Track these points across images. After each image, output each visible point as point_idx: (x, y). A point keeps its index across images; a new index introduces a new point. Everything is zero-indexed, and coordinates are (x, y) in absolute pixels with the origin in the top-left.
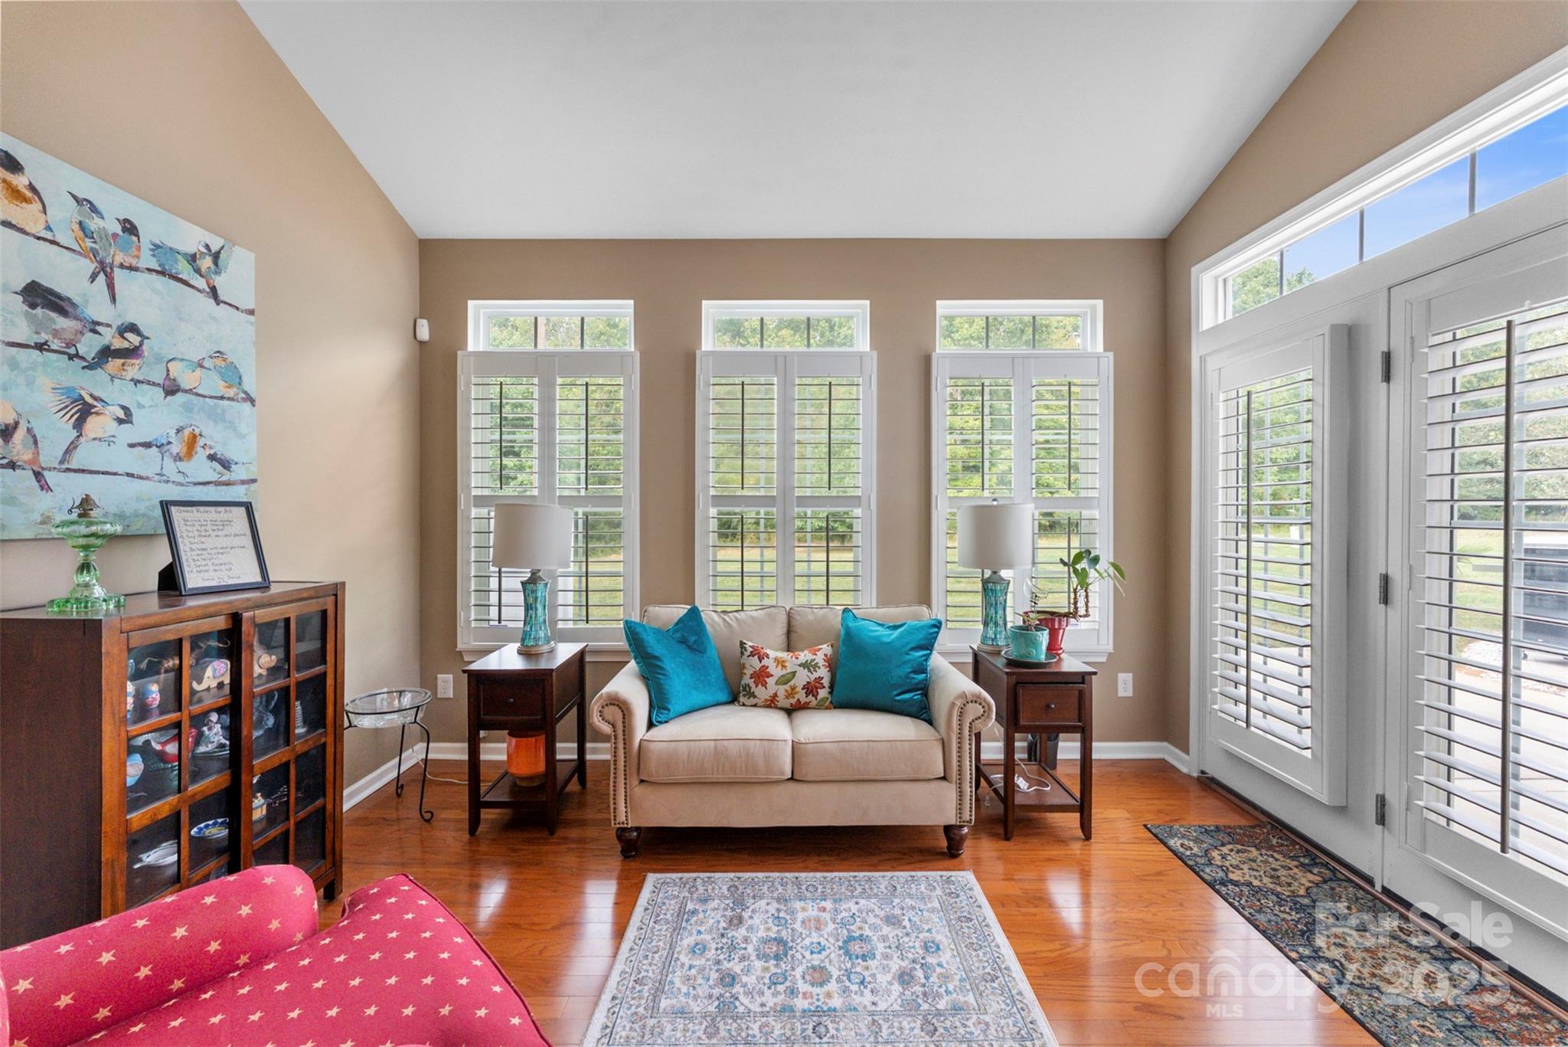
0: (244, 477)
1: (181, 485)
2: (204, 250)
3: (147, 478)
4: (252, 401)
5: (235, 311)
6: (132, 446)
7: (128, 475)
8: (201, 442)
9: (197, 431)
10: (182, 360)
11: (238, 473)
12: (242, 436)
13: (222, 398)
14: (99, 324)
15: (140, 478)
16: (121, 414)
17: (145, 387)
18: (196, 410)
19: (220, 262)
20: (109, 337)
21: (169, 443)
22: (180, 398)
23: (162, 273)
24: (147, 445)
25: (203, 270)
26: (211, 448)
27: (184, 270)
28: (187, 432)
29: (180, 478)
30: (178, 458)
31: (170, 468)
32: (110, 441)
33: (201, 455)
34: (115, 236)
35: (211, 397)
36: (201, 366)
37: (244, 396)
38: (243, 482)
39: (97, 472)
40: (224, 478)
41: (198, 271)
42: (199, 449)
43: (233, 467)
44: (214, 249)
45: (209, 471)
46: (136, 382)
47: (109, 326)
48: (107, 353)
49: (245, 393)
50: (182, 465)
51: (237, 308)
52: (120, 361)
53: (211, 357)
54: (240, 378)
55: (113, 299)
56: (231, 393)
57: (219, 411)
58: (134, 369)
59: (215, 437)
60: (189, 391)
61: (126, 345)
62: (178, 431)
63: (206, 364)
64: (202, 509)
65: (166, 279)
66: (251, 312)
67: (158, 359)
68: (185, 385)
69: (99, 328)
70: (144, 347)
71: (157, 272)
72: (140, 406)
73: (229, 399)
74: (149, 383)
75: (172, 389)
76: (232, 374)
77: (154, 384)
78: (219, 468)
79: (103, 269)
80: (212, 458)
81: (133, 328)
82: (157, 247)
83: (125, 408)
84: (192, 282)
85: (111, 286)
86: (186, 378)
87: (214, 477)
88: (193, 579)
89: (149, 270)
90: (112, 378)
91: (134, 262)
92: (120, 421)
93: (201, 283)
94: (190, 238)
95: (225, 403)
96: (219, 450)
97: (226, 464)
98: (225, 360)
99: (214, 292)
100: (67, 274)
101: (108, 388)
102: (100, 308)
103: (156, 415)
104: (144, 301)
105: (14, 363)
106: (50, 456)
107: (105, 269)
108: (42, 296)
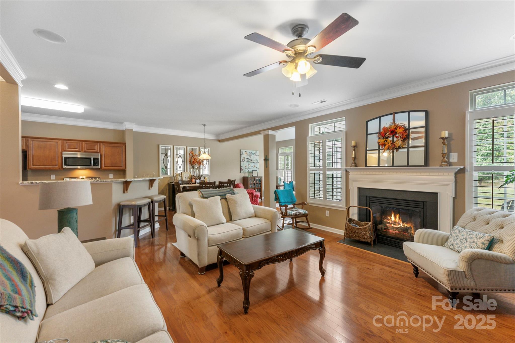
1: (254, 169)
10: (254, 160)
11: (258, 168)
13: (256, 163)
15: (251, 169)
20: (250, 160)
21: (253, 167)
22: (254, 163)
27: (254, 154)
34: (250, 154)
45: (256, 168)
48: (250, 161)
58: (251, 162)
59: (256, 166)
65: (253, 155)
66: (258, 155)
70: (252, 160)
75: (253, 163)
76: (257, 161)
77: (252, 162)
82: (252, 153)
83: (251, 165)
88: (254, 176)
94: (254, 152)
97: (257, 167)
99: (256, 155)
100: (248, 157)
101: (250, 163)
102: (250, 159)
103: (253, 165)
104: (252, 157)
105: (246, 163)
106: (248, 168)
107: (250, 156)
108: (247, 159)
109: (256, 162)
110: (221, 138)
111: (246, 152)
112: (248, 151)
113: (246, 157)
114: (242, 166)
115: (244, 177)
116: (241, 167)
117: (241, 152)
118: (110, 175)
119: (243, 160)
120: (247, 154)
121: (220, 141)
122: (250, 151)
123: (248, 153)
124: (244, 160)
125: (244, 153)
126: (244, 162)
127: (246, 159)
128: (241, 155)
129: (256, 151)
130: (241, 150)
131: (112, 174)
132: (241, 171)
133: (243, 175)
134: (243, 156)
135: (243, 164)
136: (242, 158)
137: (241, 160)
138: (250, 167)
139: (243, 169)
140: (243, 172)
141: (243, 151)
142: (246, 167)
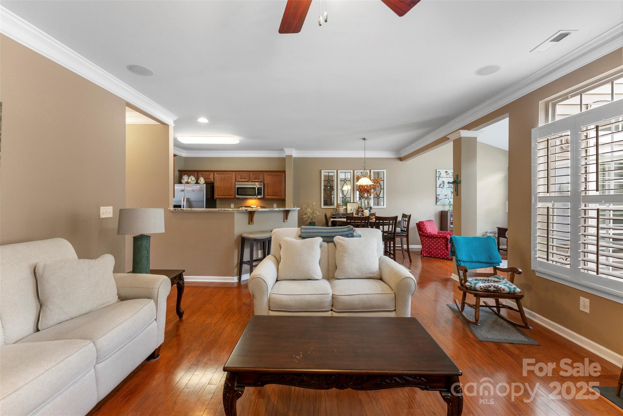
105: (447, 189)
106: (449, 197)
108: (449, 183)
110: (403, 154)
111: (446, 172)
114: (439, 195)
115: (441, 211)
116: (438, 197)
117: (437, 173)
118: (274, 204)
119: (442, 186)
120: (448, 176)
121: (401, 159)
124: (443, 186)
126: (442, 188)
128: (437, 178)
130: (438, 171)
131: (276, 204)
132: (436, 202)
133: (441, 209)
135: (441, 191)
136: (439, 182)
137: (438, 186)
139: (440, 199)
140: (441, 204)
141: (441, 171)
142: (446, 195)
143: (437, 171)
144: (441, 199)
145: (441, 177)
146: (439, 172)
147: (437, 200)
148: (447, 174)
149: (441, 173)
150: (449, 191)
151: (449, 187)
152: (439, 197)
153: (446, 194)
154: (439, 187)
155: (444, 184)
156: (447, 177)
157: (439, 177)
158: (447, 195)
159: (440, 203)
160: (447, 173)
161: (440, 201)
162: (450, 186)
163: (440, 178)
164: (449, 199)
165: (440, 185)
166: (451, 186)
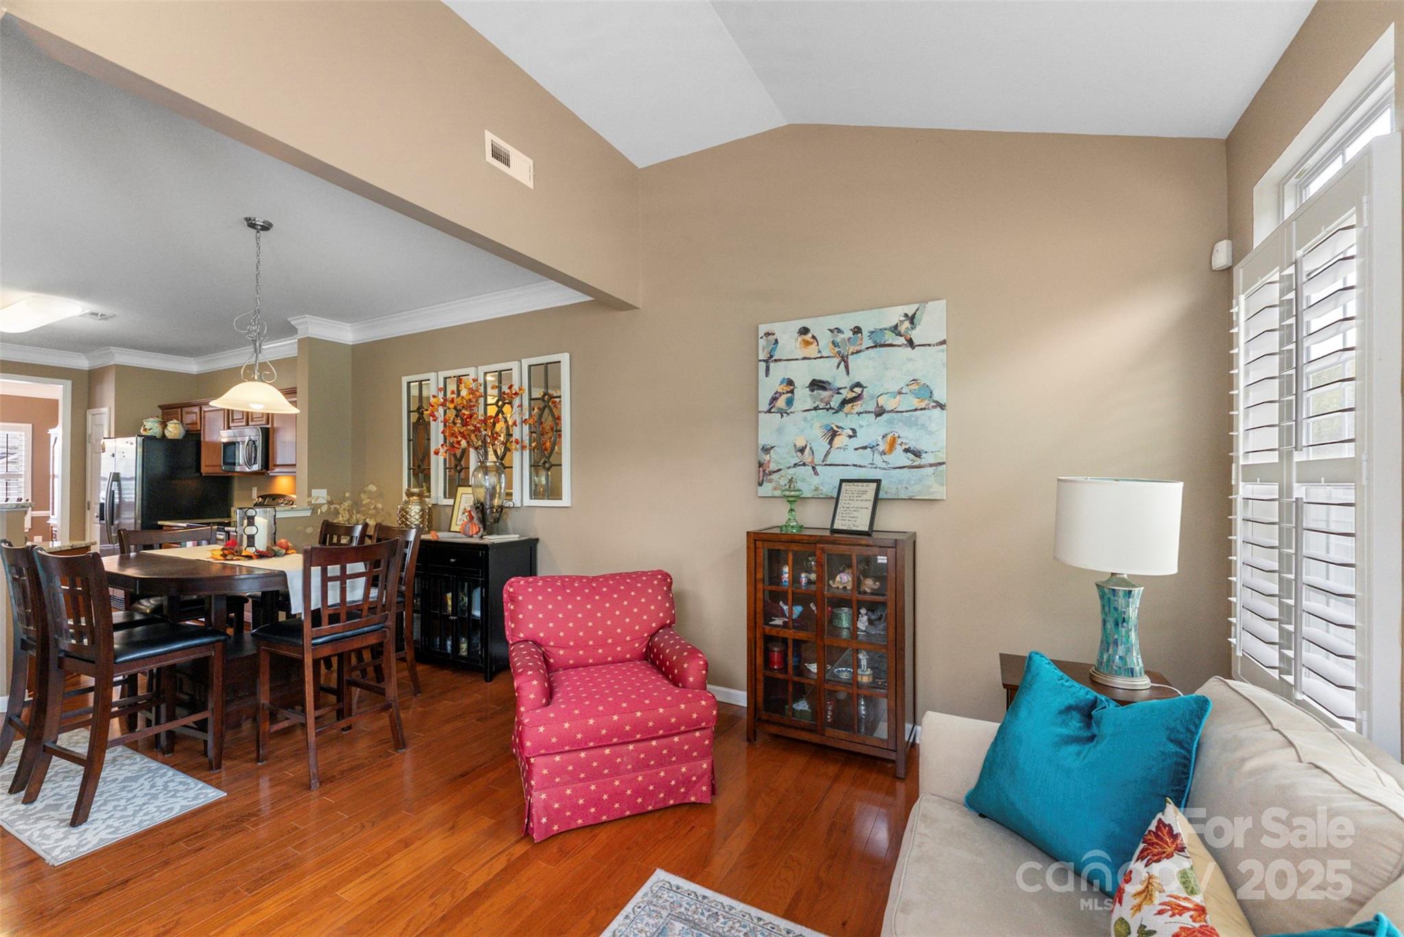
0: (933, 461)
1: (885, 469)
2: (904, 318)
3: (864, 467)
4: (942, 407)
5: (928, 348)
6: (856, 449)
7: (854, 465)
8: (899, 441)
9: (896, 435)
10: (887, 393)
11: (927, 459)
12: (931, 433)
13: (916, 410)
14: (840, 389)
15: (861, 466)
16: (851, 433)
17: (864, 415)
18: (896, 422)
19: (915, 321)
20: (847, 394)
21: (878, 445)
22: (885, 416)
23: (875, 346)
24: (865, 448)
25: (902, 332)
26: (906, 444)
27: (890, 338)
28: (889, 437)
29: (884, 465)
30: (883, 453)
31: (878, 460)
32: (845, 448)
33: (899, 449)
34: (849, 339)
35: (907, 411)
36: (900, 393)
37: (934, 404)
38: (931, 465)
39: (839, 465)
40: (916, 464)
41: (900, 334)
42: (898, 447)
43: (923, 455)
44: (910, 315)
45: (905, 459)
46: (859, 414)
47: (846, 388)
48: (845, 402)
49: (936, 402)
50: (885, 458)
51: (929, 345)
52: (850, 405)
53: (908, 385)
54: (931, 393)
55: (848, 373)
56: (923, 405)
57: (913, 419)
58: (858, 406)
59: (910, 436)
60: (889, 412)
61: (854, 395)
62: (884, 437)
63: (904, 391)
64: (856, 484)
65: (878, 349)
66: (943, 342)
67: (872, 397)
68: (888, 408)
69: (841, 391)
70: (864, 393)
71: (872, 347)
72: (861, 426)
73: (921, 409)
74: (866, 412)
75: (880, 412)
76: (926, 392)
77: (869, 412)
78: (911, 456)
79: (843, 360)
80: (907, 450)
81: (858, 385)
82: (872, 332)
83: (854, 430)
84: (894, 343)
85: (847, 367)
86: (888, 403)
87: (909, 463)
88: (840, 523)
89: (867, 348)
90: (847, 414)
91: (858, 348)
92: (850, 437)
93: (902, 340)
94: (894, 315)
95: (918, 412)
96: (912, 445)
97: (917, 454)
98: (918, 384)
99: (911, 343)
100: (827, 370)
101: (845, 421)
102: (841, 380)
103: (871, 430)
104: (864, 367)
105: (805, 420)
106: (818, 458)
107: (844, 359)
108: (817, 385)
109: (915, 403)
111: (806, 330)
112: (820, 327)
113: (802, 374)
117: (762, 342)
119: (781, 403)
120: (812, 351)
122: (846, 323)
123: (825, 339)
124: (790, 402)
125: (789, 343)
126: (782, 412)
127: (803, 397)
128: (762, 366)
129: (910, 310)
130: (762, 329)
134: (779, 372)
135: (780, 430)
136: (769, 386)
137: (763, 405)
138: (845, 450)
139: (773, 467)
140: (778, 493)
141: (775, 327)
142: (802, 450)
143: (761, 333)
144: (779, 470)
145: (776, 360)
146: (767, 334)
147: (764, 473)
148: (807, 343)
149: (776, 341)
150: (817, 424)
151: (816, 409)
152: (767, 457)
153: (800, 444)
154: (769, 411)
155: (792, 392)
156: (804, 358)
157: (766, 361)
158: (808, 448)
159: (775, 489)
160: (808, 337)
161: (775, 476)
162: (822, 400)
163: (772, 365)
164: (818, 469)
165: (774, 399)
166: (828, 403)
